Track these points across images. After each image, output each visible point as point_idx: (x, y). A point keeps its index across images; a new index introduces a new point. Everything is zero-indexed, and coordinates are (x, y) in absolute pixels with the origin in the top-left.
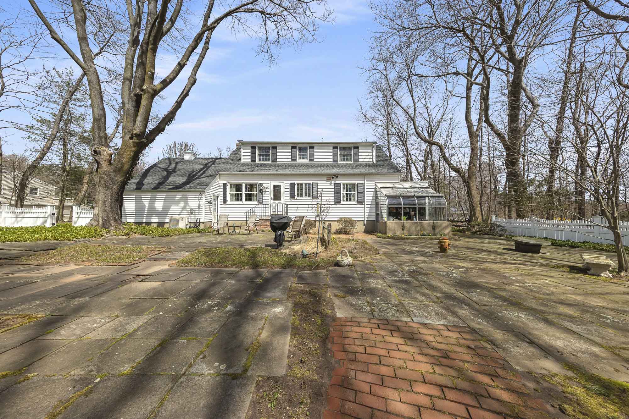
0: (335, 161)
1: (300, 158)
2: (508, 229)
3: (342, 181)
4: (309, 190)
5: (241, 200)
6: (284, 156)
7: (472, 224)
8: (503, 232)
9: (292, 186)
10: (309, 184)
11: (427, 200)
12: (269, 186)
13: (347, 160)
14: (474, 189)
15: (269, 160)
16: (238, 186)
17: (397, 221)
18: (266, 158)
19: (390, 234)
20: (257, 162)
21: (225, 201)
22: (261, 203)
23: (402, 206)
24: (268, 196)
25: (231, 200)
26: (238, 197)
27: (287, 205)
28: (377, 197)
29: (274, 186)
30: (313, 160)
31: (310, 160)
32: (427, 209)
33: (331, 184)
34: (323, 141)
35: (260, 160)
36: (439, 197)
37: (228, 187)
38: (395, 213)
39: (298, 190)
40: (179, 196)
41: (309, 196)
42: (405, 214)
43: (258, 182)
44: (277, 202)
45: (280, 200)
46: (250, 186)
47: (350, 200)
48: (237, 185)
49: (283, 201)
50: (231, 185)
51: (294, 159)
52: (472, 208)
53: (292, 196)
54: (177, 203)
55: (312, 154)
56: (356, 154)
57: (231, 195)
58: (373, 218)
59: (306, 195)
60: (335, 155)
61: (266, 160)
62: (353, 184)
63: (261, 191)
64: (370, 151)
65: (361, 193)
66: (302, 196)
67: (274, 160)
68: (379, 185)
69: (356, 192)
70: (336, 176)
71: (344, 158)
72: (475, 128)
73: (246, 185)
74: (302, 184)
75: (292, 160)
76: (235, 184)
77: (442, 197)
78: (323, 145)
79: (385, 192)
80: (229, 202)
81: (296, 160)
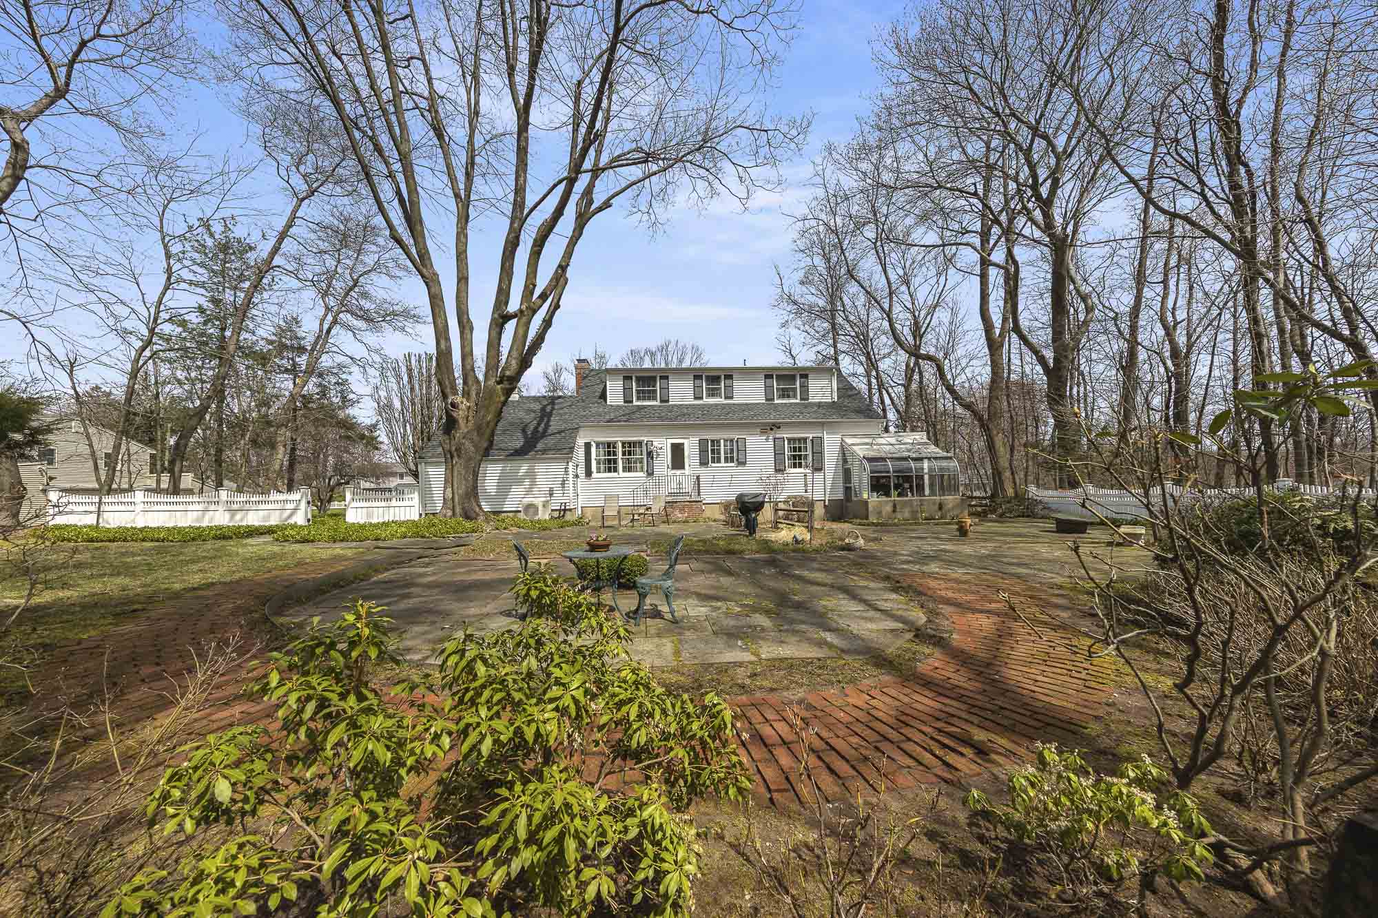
0: (769, 399)
1: (709, 396)
2: (1054, 507)
3: (786, 434)
4: (732, 450)
5: (615, 470)
6: (681, 393)
7: (999, 501)
8: (1046, 512)
9: (703, 443)
10: (732, 441)
11: (926, 464)
12: (663, 444)
13: (789, 397)
14: (999, 440)
15: (655, 399)
16: (610, 447)
17: (884, 498)
18: (651, 395)
19: (873, 519)
20: (635, 403)
21: (589, 473)
22: (650, 474)
23: (891, 474)
24: (663, 463)
25: (599, 471)
26: (611, 466)
27: (698, 478)
28: (845, 461)
29: (673, 445)
30: (732, 398)
31: (726, 398)
32: (926, 477)
33: (767, 440)
34: (748, 365)
35: (638, 399)
36: (946, 458)
37: (593, 450)
38: (879, 485)
39: (713, 451)
40: (524, 468)
41: (732, 461)
42: (896, 487)
43: (646, 439)
44: (678, 472)
45: (683, 468)
46: (630, 447)
47: (800, 466)
48: (609, 445)
49: (687, 471)
50: (598, 445)
51: (698, 397)
52: (997, 473)
53: (704, 463)
54: (519, 482)
55: (729, 388)
56: (805, 388)
57: (598, 462)
58: (840, 496)
59: (726, 459)
60: (768, 389)
61: (649, 399)
62: (805, 439)
63: (650, 454)
64: (826, 382)
65: (819, 454)
66: (719, 461)
67: (665, 400)
68: (849, 441)
69: (809, 452)
70: (775, 427)
71: (784, 394)
72: (997, 332)
73: (623, 444)
74: (718, 441)
75: (696, 398)
76: (603, 443)
77: (951, 458)
78: (748, 372)
79: (861, 451)
80: (595, 475)
81: (701, 398)
